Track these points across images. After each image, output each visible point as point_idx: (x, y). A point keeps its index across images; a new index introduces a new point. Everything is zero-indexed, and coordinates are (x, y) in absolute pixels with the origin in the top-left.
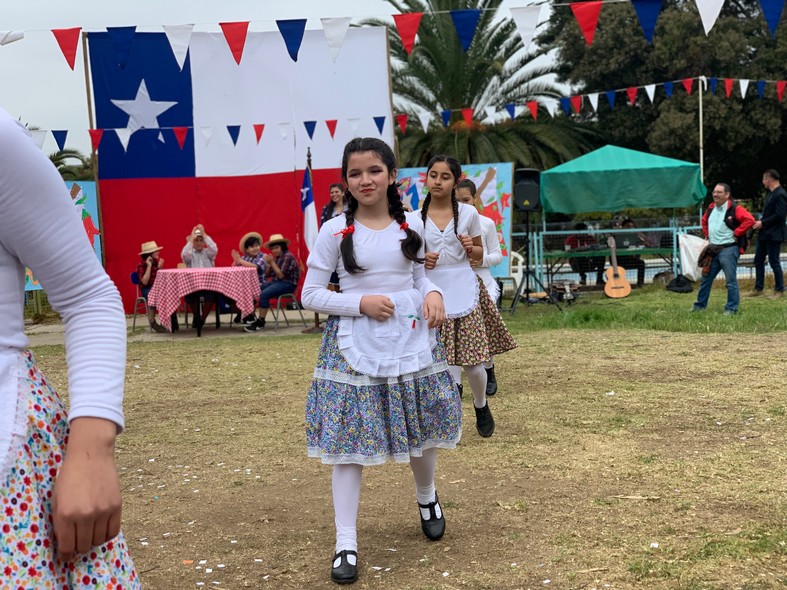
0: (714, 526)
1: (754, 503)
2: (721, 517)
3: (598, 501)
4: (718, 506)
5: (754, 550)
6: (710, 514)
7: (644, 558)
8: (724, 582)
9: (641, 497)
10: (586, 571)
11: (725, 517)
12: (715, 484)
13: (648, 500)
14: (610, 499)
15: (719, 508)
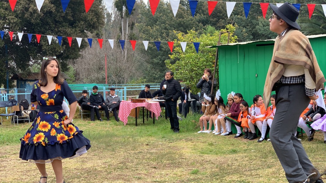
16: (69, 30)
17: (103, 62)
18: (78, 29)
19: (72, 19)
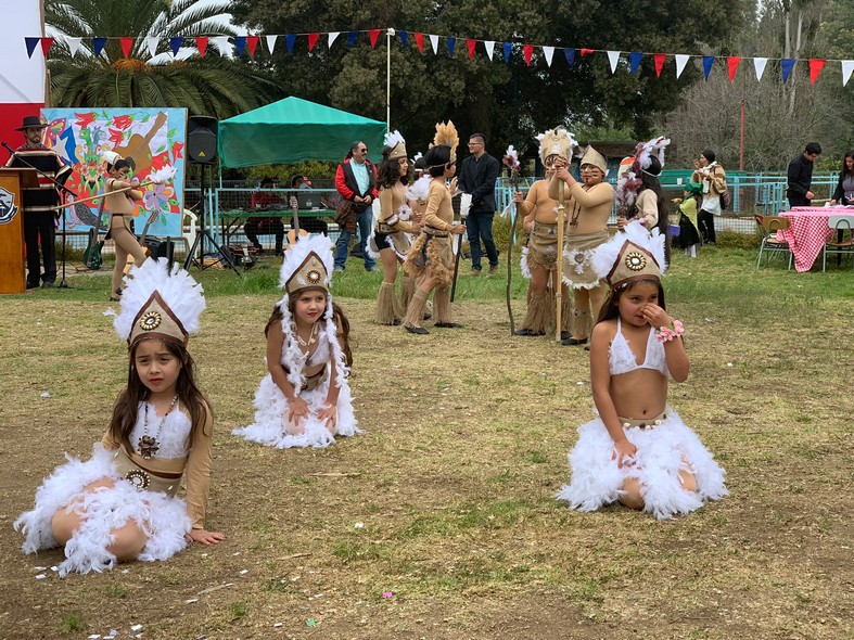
0: (419, 502)
1: (458, 477)
2: (426, 492)
3: (294, 480)
4: (421, 481)
5: (464, 526)
6: (414, 490)
7: (348, 539)
8: (434, 561)
9: (340, 474)
10: (288, 557)
11: (430, 492)
12: (416, 457)
13: (348, 477)
14: (307, 477)
15: (423, 483)
16: (657, 41)
17: (735, 118)
18: (679, 37)
19: (667, 14)
